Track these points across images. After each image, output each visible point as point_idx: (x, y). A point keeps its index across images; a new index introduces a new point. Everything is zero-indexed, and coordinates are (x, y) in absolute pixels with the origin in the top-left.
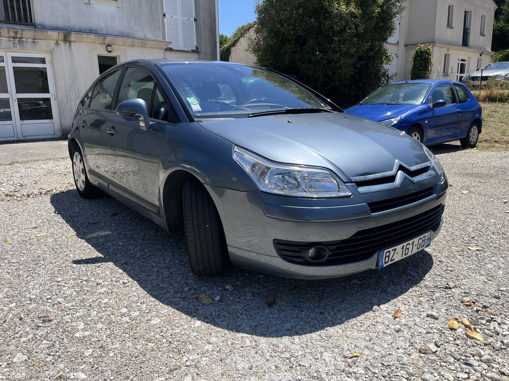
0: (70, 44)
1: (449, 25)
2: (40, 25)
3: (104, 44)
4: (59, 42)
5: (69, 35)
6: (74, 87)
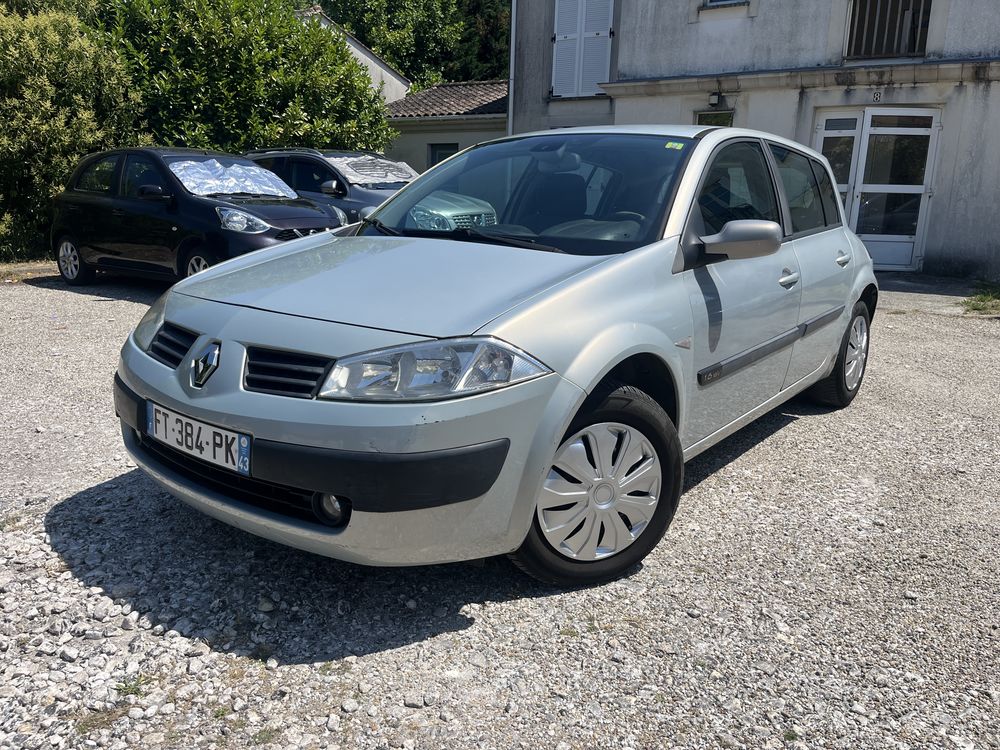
0: (988, 86)
2: (934, 54)
4: (965, 84)
5: (985, 67)
6: (972, 173)
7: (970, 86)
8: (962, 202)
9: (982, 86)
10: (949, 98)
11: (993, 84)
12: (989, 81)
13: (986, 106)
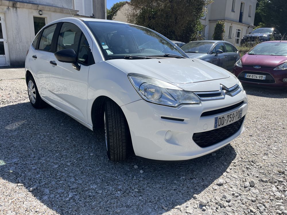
0: (17, 9)
1: (233, 11)
3: (37, 9)
4: (9, 7)
5: (16, 4)
6: (18, 35)
7: (11, 8)
8: (17, 44)
9: (15, 9)
10: (6, 11)
11: (18, 9)
12: (16, 8)
13: (17, 15)
